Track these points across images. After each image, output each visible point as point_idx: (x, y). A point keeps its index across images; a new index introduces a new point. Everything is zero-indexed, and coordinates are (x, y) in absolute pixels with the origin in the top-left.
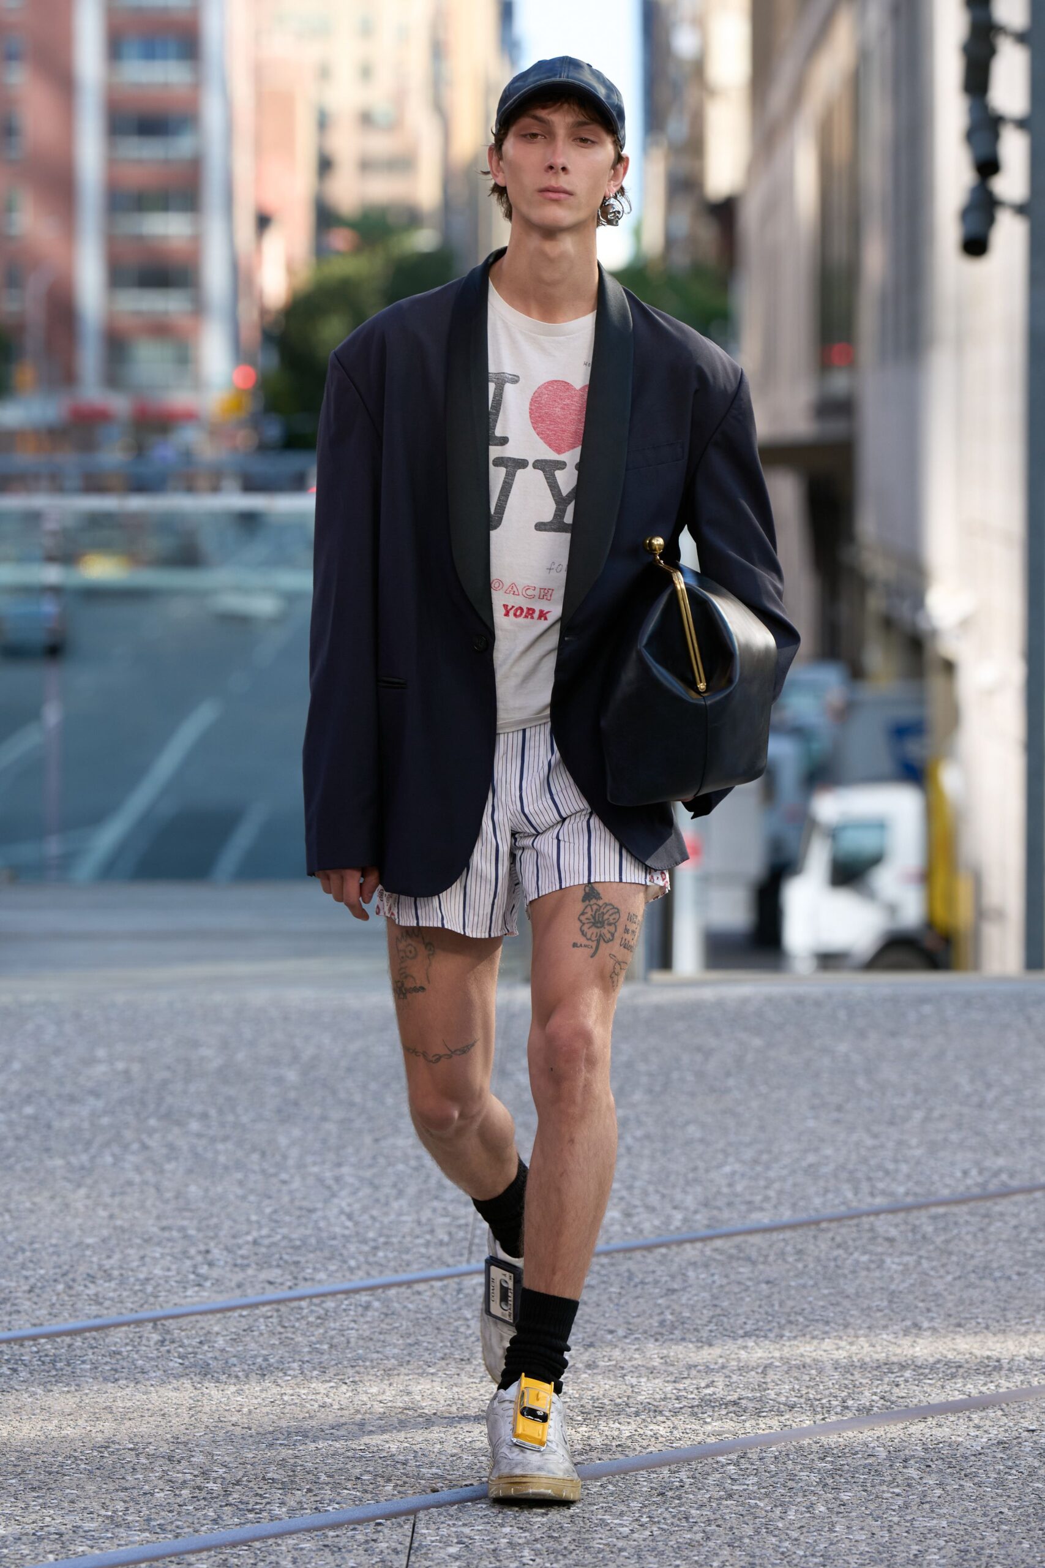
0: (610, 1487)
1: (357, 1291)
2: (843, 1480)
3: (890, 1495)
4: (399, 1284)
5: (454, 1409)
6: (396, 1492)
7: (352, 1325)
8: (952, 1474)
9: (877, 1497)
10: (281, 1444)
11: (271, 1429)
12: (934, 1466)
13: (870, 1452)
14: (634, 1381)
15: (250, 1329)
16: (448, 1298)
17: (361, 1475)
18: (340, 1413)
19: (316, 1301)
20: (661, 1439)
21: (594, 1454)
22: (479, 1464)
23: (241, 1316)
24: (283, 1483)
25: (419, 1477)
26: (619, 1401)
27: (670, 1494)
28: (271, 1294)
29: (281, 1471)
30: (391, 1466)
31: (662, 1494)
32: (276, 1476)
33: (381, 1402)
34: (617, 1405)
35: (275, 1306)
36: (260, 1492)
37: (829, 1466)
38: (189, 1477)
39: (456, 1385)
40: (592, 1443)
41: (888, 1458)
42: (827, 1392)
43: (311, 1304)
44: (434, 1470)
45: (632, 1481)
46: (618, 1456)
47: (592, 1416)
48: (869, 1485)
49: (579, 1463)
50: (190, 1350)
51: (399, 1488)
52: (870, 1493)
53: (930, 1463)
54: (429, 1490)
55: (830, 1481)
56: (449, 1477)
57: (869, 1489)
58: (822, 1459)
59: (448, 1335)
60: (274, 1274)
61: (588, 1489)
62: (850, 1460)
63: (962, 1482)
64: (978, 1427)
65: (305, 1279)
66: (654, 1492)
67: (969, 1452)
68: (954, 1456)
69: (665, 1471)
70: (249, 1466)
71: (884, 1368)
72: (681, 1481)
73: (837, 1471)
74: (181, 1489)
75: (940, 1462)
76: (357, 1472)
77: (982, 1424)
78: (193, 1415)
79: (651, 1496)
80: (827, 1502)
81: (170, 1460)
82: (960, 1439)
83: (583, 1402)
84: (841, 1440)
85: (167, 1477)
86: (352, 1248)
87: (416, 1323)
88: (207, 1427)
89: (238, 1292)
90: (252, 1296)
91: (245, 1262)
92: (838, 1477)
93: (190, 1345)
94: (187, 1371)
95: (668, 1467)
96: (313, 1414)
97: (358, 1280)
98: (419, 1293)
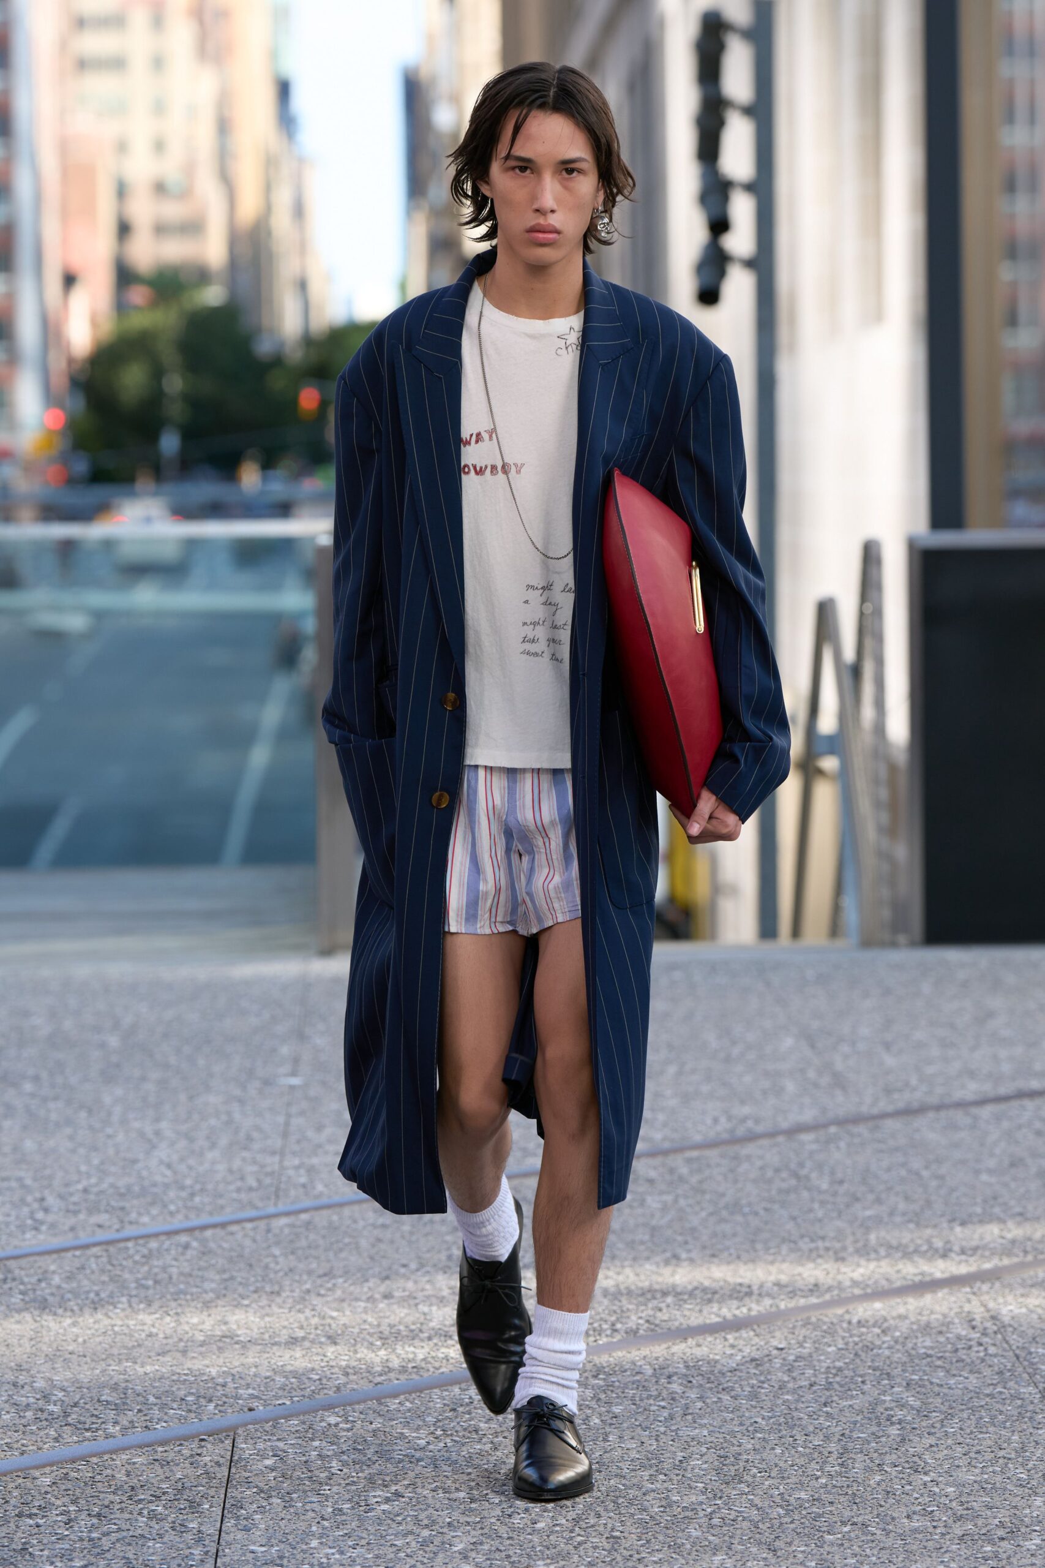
0: (408, 1404)
1: (177, 1232)
2: (614, 1395)
3: (656, 1408)
4: (214, 1226)
5: (266, 1336)
6: (217, 1412)
7: (174, 1263)
8: (711, 1389)
9: (645, 1409)
10: (113, 1370)
11: (104, 1356)
12: (694, 1382)
13: (637, 1370)
14: (426, 1309)
15: (82, 1268)
16: (258, 1238)
17: (186, 1396)
18: (165, 1341)
19: (141, 1242)
20: (451, 1361)
21: (392, 1375)
22: (290, 1386)
23: (74, 1256)
24: (116, 1404)
25: (237, 1397)
26: (413, 1327)
27: (461, 1409)
28: (101, 1236)
29: (114, 1394)
30: (211, 1388)
31: (454, 1410)
32: (109, 1399)
33: (201, 1331)
34: (412, 1331)
35: (104, 1247)
36: (95, 1413)
37: (601, 1383)
38: (32, 1400)
39: (267, 1315)
40: (390, 1365)
41: (654, 1375)
42: (598, 1317)
43: (137, 1244)
44: (250, 1391)
45: (427, 1399)
46: (414, 1376)
47: (390, 1341)
48: (637, 1399)
49: (379, 1383)
50: (29, 1287)
51: (219, 1408)
52: (638, 1407)
53: (691, 1379)
54: (246, 1409)
55: (603, 1396)
56: (264, 1397)
57: (638, 1403)
58: (595, 1377)
59: (259, 1271)
60: (103, 1218)
61: (387, 1406)
62: (620, 1377)
63: (720, 1396)
64: (732, 1346)
65: (131, 1223)
66: (446, 1408)
67: (725, 1369)
68: (712, 1372)
69: (456, 1390)
70: (85, 1390)
71: (649, 1294)
72: (471, 1398)
73: (610, 1386)
74: (25, 1411)
75: (700, 1378)
76: (182, 1393)
77: (736, 1343)
78: (34, 1345)
79: (444, 1412)
80: (600, 1415)
81: (14, 1385)
82: (717, 1357)
83: (381, 1329)
84: (611, 1359)
85: (12, 1401)
86: (172, 1194)
87: (230, 1260)
88: (47, 1355)
89: (71, 1235)
90: (84, 1238)
91: (76, 1208)
92: (609, 1393)
93: (30, 1283)
94: (28, 1306)
95: (458, 1386)
96: (141, 1342)
97: (178, 1222)
98: (232, 1234)
